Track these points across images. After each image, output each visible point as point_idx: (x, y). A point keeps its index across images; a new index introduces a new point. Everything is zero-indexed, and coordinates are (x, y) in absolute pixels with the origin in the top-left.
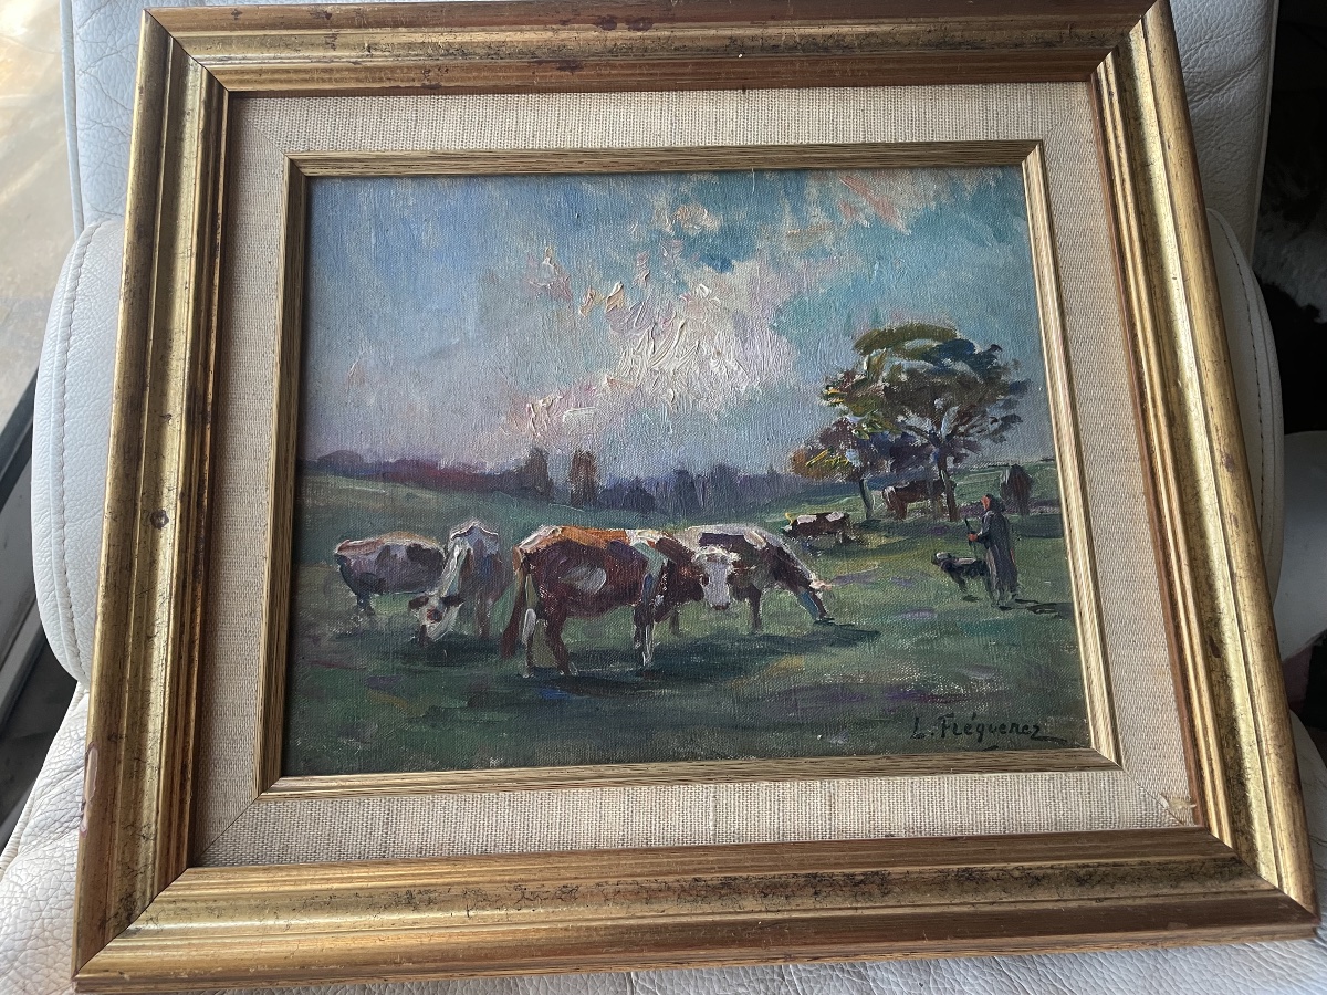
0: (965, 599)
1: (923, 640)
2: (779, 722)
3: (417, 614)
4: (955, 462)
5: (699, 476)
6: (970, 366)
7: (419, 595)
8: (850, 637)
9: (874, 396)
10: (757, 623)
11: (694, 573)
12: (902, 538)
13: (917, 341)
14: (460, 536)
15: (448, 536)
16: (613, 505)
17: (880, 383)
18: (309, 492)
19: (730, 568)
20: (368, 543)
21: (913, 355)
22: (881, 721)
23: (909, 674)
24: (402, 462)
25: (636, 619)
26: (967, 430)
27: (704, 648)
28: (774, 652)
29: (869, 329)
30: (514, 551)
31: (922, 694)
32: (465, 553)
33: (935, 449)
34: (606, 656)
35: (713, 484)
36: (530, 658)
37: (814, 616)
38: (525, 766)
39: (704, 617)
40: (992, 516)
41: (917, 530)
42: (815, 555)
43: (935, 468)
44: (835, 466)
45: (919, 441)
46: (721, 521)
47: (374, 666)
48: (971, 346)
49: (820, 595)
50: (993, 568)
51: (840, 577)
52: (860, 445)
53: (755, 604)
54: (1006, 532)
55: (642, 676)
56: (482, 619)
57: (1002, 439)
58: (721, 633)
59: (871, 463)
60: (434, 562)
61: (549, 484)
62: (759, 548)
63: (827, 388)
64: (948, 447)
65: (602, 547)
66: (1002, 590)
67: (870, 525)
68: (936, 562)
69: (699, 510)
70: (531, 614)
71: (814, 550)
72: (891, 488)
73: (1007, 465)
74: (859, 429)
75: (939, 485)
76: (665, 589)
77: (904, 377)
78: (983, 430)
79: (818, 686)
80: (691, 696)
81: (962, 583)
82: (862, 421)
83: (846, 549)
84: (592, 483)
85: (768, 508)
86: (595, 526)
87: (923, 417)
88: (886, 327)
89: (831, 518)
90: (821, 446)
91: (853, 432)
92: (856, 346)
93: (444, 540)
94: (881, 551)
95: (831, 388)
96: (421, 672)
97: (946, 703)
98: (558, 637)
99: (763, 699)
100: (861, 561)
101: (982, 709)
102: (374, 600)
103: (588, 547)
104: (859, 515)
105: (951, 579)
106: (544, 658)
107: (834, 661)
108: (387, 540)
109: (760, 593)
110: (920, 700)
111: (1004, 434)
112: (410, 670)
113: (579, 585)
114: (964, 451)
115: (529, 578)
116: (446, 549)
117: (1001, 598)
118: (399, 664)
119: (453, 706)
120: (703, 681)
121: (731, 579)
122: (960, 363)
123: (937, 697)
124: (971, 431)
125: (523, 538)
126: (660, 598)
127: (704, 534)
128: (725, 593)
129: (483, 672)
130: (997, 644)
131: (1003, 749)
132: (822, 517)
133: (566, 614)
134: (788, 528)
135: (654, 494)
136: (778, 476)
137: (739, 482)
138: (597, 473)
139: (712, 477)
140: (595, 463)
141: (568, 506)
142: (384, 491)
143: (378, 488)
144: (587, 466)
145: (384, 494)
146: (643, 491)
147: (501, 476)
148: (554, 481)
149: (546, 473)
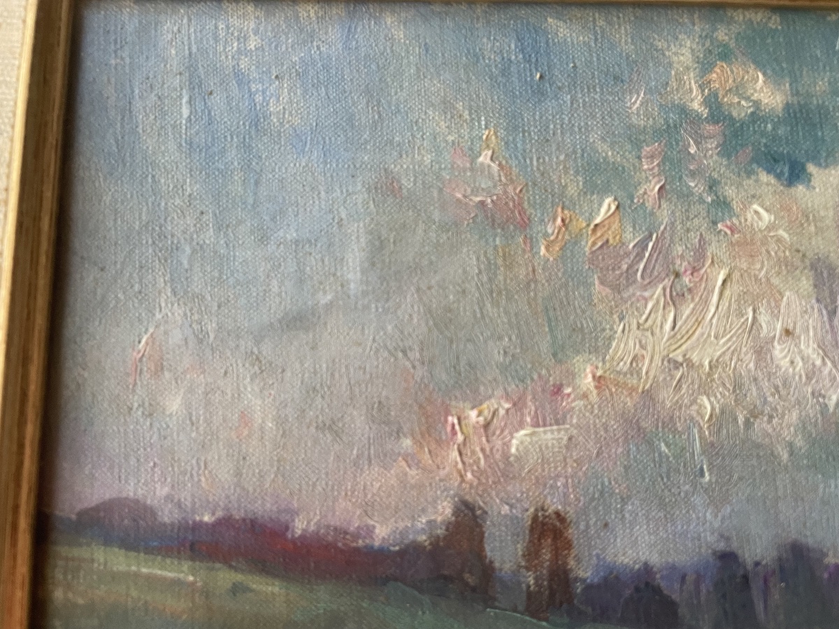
5: (757, 564)
16: (603, 615)
18: (59, 575)
24: (225, 522)
35: (782, 580)
61: (487, 571)
84: (565, 571)
135: (675, 597)
137: (826, 576)
138: (574, 552)
139: (781, 567)
140: (571, 533)
141: (522, 614)
142: (191, 578)
143: (183, 572)
144: (555, 539)
145: (193, 583)
146: (657, 590)
147: (402, 553)
148: (497, 565)
149: (482, 549)
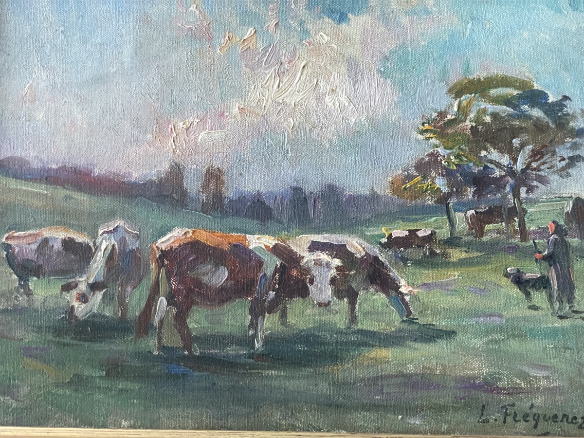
0: (530, 308)
1: (492, 341)
2: (367, 404)
3: (67, 296)
4: (527, 192)
5: (311, 193)
6: (544, 112)
7: (70, 281)
8: (431, 335)
9: (462, 133)
10: (353, 319)
11: (302, 275)
12: (479, 254)
13: (500, 89)
14: (107, 232)
15: (98, 232)
16: (237, 213)
17: (468, 122)
19: (333, 272)
20: (30, 235)
21: (496, 100)
22: (453, 407)
23: (479, 368)
24: (63, 168)
25: (252, 311)
26: (539, 166)
27: (307, 338)
28: (365, 344)
29: (461, 77)
30: (151, 248)
31: (489, 386)
32: (110, 248)
33: (511, 181)
34: (224, 340)
35: (323, 200)
36: (160, 339)
37: (401, 316)
38: (151, 428)
39: (308, 311)
40: (556, 239)
41: (492, 248)
42: (405, 264)
43: (510, 196)
44: (426, 191)
45: (498, 173)
46: (327, 232)
47: (29, 338)
48: (545, 96)
49: (407, 298)
50: (554, 283)
51: (424, 284)
52: (448, 174)
53: (352, 303)
54: (567, 253)
55: (253, 358)
56: (122, 304)
57: (568, 175)
58: (322, 326)
59: (457, 189)
60: (83, 254)
61: (184, 193)
62: (358, 256)
63: (423, 124)
64: (522, 179)
65: (226, 247)
66: (561, 302)
67: (453, 242)
68: (507, 275)
69: (310, 221)
70: (162, 302)
71: (404, 260)
72: (473, 211)
73: (571, 197)
74: (448, 160)
75: (513, 212)
76: (277, 286)
77: (488, 119)
78: (552, 167)
79: (402, 375)
80: (293, 378)
81: (528, 295)
82: (451, 153)
83: (432, 261)
84: (221, 195)
85: (368, 223)
86: (221, 230)
87: (502, 153)
88: (475, 76)
89: (420, 234)
90: (415, 173)
91: (443, 162)
92: (450, 91)
93: (94, 235)
94: (462, 263)
95: (426, 125)
96: (67, 345)
97: (508, 394)
98: (185, 323)
99: (354, 383)
100: (443, 271)
101: (539, 401)
102: (33, 282)
103: (214, 248)
104: (444, 233)
105: (518, 290)
106: (172, 339)
107: (417, 354)
108: (46, 233)
109: (357, 294)
110: (486, 391)
111: (570, 171)
112: (59, 343)
113: (205, 279)
114: (535, 183)
115: (163, 271)
116: (95, 243)
117: (560, 309)
118: (50, 337)
119: (94, 375)
120: (304, 366)
121: (333, 281)
122: (536, 109)
123: (501, 389)
124: (542, 167)
125: (159, 237)
126: (272, 294)
127: (312, 241)
128: (327, 293)
129: (119, 348)
130: (555, 347)
131: (555, 435)
132: (413, 232)
133: (193, 303)
134: (384, 240)
135: (272, 206)
136: (378, 196)
137: (344, 199)
138: (225, 186)
139: (322, 194)
140: (224, 178)
141: (199, 212)
142: (46, 192)
143: (42, 189)
144: (217, 180)
145: (46, 194)
146: (263, 203)
147: (144, 184)
148: (189, 191)
149: (182, 184)
